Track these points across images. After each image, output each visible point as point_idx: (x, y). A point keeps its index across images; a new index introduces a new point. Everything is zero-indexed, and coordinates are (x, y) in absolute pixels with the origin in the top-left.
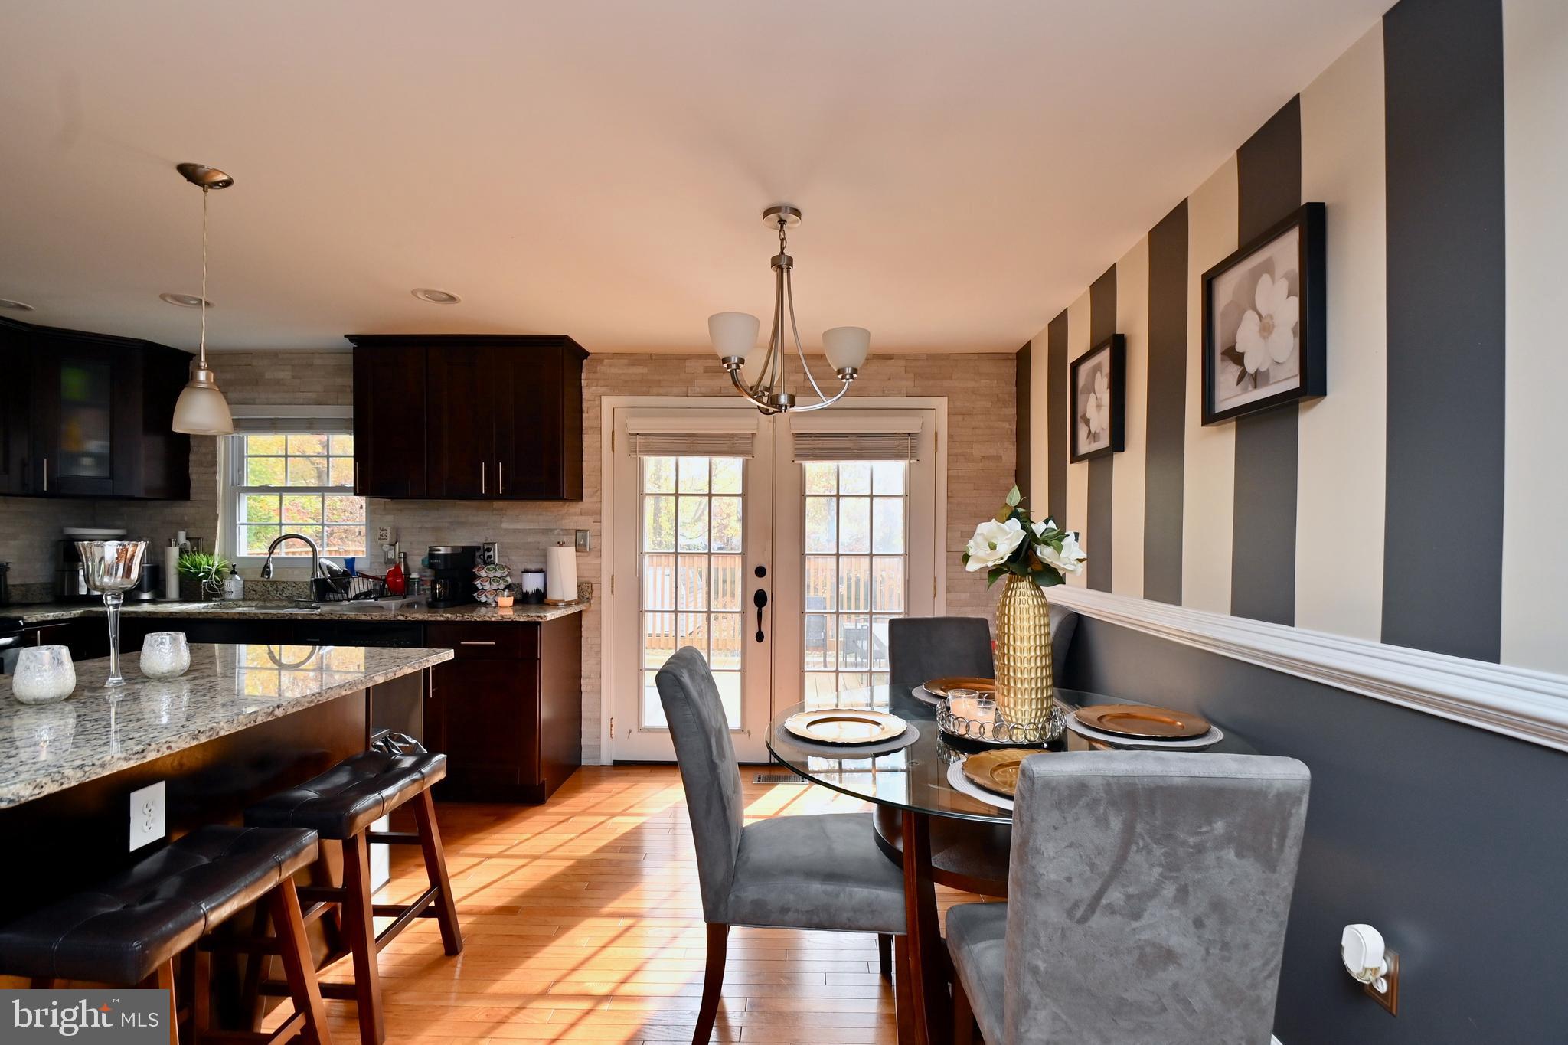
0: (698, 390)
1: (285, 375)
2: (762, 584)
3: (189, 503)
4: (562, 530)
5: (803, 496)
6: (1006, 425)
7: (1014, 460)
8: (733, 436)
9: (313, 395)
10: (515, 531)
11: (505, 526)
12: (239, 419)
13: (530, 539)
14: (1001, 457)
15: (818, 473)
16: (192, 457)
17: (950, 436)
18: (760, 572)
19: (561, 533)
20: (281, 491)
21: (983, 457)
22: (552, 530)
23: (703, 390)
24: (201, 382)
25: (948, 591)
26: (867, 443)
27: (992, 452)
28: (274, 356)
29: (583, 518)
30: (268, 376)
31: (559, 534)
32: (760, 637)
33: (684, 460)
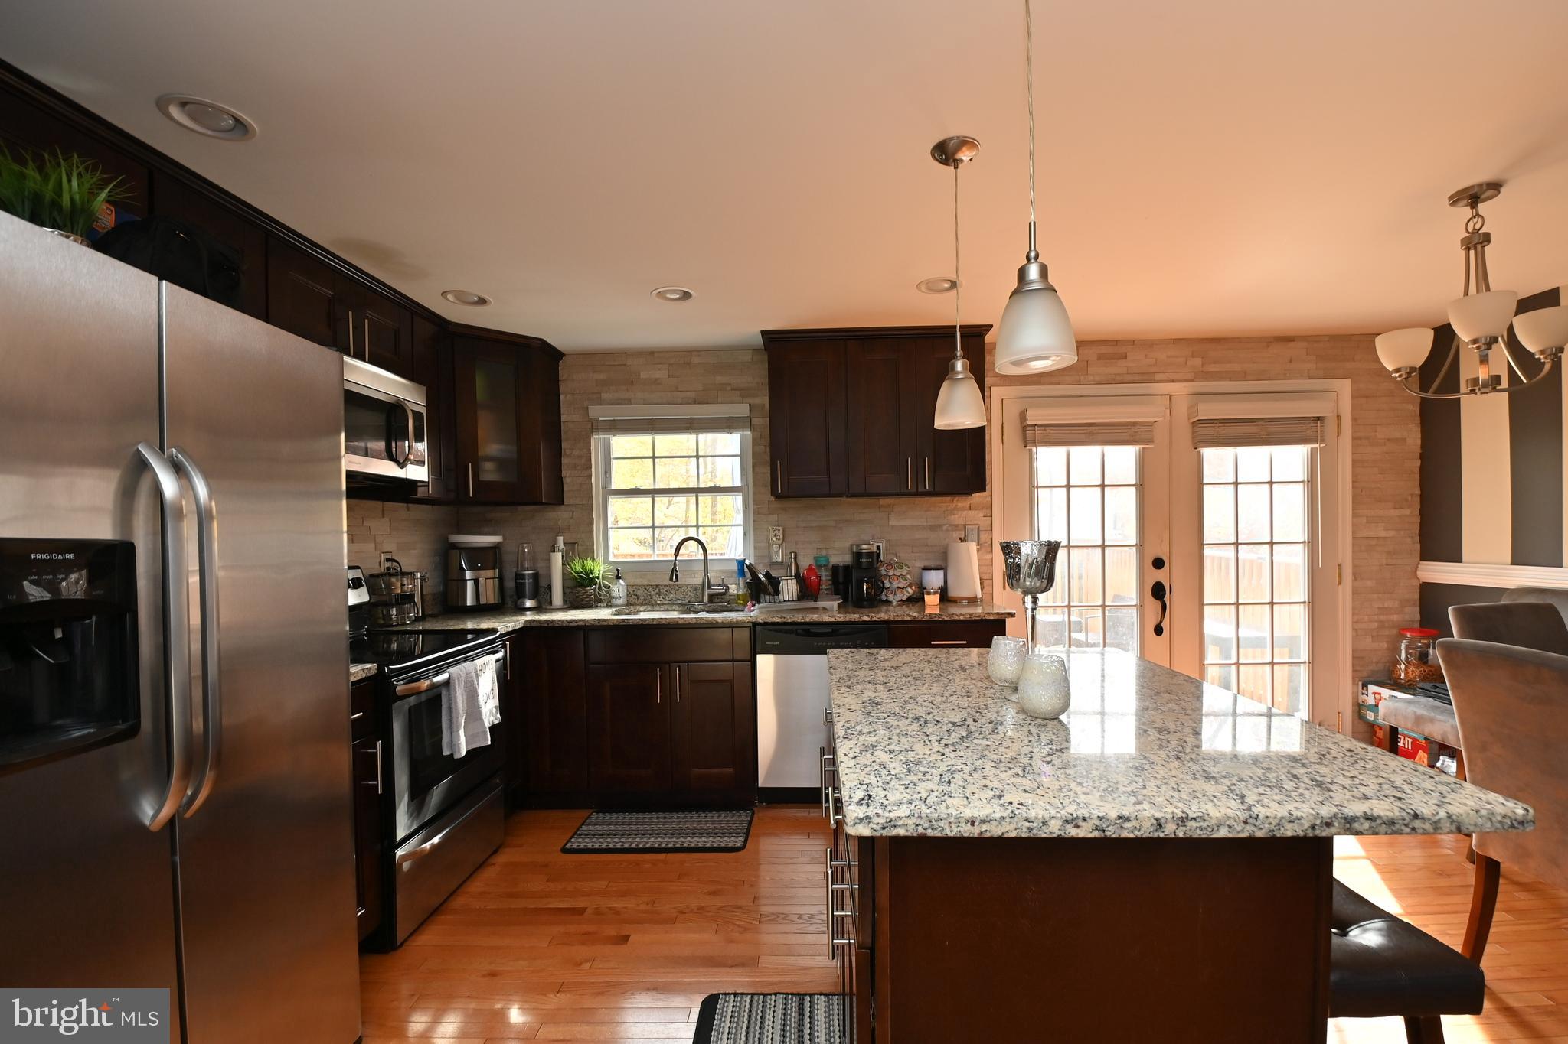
0: (1091, 378)
1: (661, 374)
2: (1160, 576)
3: (563, 507)
4: (950, 525)
5: (1201, 484)
6: (1411, 407)
7: (1419, 442)
8: (1134, 424)
9: (693, 394)
10: (903, 528)
11: (892, 523)
12: (614, 420)
13: (918, 535)
14: (1405, 439)
15: (1217, 461)
16: (565, 461)
17: (1354, 419)
18: (1158, 563)
19: (950, 528)
20: (653, 492)
21: (1388, 440)
22: (940, 526)
23: (1097, 378)
24: (958, 373)
25: (1355, 578)
26: (1274, 428)
27: (1398, 435)
28: (651, 355)
29: (972, 513)
30: (644, 375)
31: (947, 530)
32: (1158, 630)
33: (1076, 451)
